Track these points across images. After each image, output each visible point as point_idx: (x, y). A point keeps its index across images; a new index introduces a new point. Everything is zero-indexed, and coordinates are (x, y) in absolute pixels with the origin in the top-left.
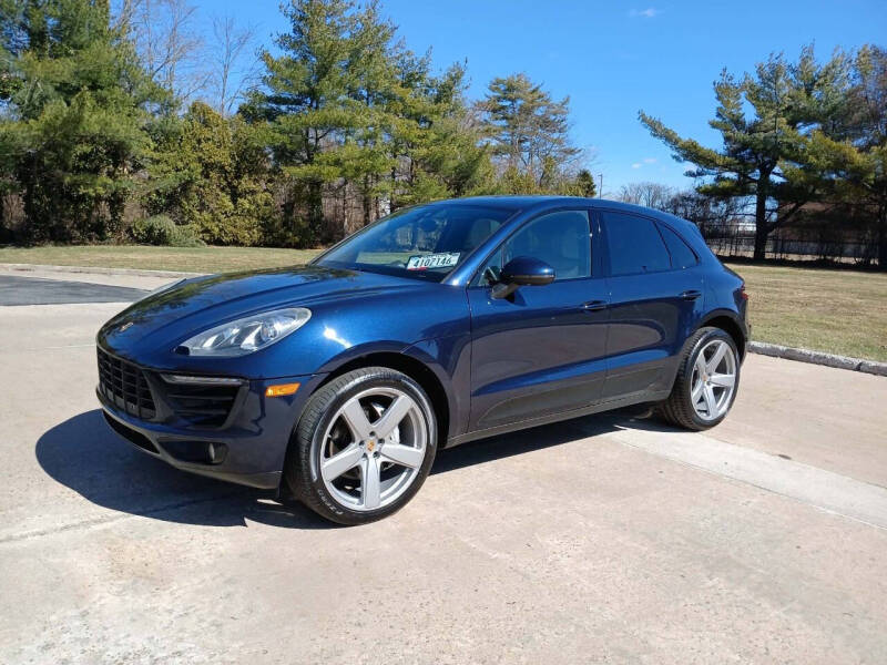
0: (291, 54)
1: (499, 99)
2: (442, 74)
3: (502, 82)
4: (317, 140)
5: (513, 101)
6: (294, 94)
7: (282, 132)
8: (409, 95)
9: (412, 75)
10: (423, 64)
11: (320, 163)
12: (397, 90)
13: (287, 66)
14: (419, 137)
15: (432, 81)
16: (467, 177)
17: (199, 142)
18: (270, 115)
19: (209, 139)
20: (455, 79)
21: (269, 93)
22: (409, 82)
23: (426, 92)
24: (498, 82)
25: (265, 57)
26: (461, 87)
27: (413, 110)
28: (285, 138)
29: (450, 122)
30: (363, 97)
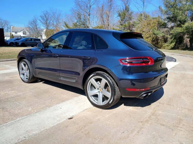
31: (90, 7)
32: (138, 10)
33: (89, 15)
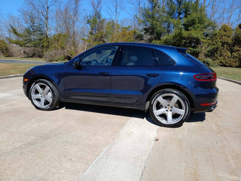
17: (222, 36)
19: (225, 35)
31: (48, 8)
32: (110, 17)
33: (47, 19)
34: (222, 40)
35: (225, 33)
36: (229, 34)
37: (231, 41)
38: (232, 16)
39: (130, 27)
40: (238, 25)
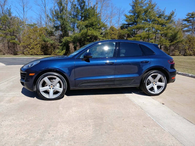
0: (132, 14)
1: (189, 18)
2: (169, 14)
3: (190, 14)
4: (137, 32)
5: (193, 18)
6: (132, 22)
7: (128, 31)
8: (160, 20)
9: (161, 15)
10: (163, 12)
11: (136, 37)
12: (157, 19)
13: (130, 17)
14: (162, 29)
15: (166, 16)
16: (175, 38)
17: (111, 34)
18: (126, 27)
19: (113, 34)
20: (172, 14)
21: (126, 23)
22: (160, 17)
23: (165, 18)
24: (189, 14)
25: (125, 15)
26: (174, 16)
27: (161, 23)
28: (129, 32)
29: (170, 25)
30: (148, 21)
34: (111, 37)
35: (113, 32)
36: (115, 33)
37: (117, 38)
38: (112, 21)
39: (35, 24)
40: (120, 27)
